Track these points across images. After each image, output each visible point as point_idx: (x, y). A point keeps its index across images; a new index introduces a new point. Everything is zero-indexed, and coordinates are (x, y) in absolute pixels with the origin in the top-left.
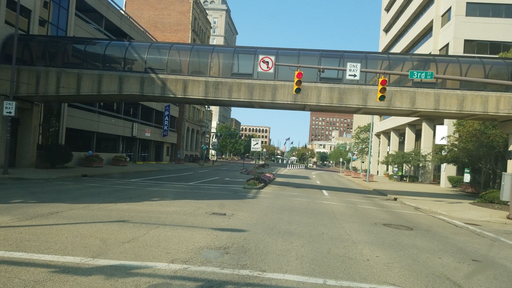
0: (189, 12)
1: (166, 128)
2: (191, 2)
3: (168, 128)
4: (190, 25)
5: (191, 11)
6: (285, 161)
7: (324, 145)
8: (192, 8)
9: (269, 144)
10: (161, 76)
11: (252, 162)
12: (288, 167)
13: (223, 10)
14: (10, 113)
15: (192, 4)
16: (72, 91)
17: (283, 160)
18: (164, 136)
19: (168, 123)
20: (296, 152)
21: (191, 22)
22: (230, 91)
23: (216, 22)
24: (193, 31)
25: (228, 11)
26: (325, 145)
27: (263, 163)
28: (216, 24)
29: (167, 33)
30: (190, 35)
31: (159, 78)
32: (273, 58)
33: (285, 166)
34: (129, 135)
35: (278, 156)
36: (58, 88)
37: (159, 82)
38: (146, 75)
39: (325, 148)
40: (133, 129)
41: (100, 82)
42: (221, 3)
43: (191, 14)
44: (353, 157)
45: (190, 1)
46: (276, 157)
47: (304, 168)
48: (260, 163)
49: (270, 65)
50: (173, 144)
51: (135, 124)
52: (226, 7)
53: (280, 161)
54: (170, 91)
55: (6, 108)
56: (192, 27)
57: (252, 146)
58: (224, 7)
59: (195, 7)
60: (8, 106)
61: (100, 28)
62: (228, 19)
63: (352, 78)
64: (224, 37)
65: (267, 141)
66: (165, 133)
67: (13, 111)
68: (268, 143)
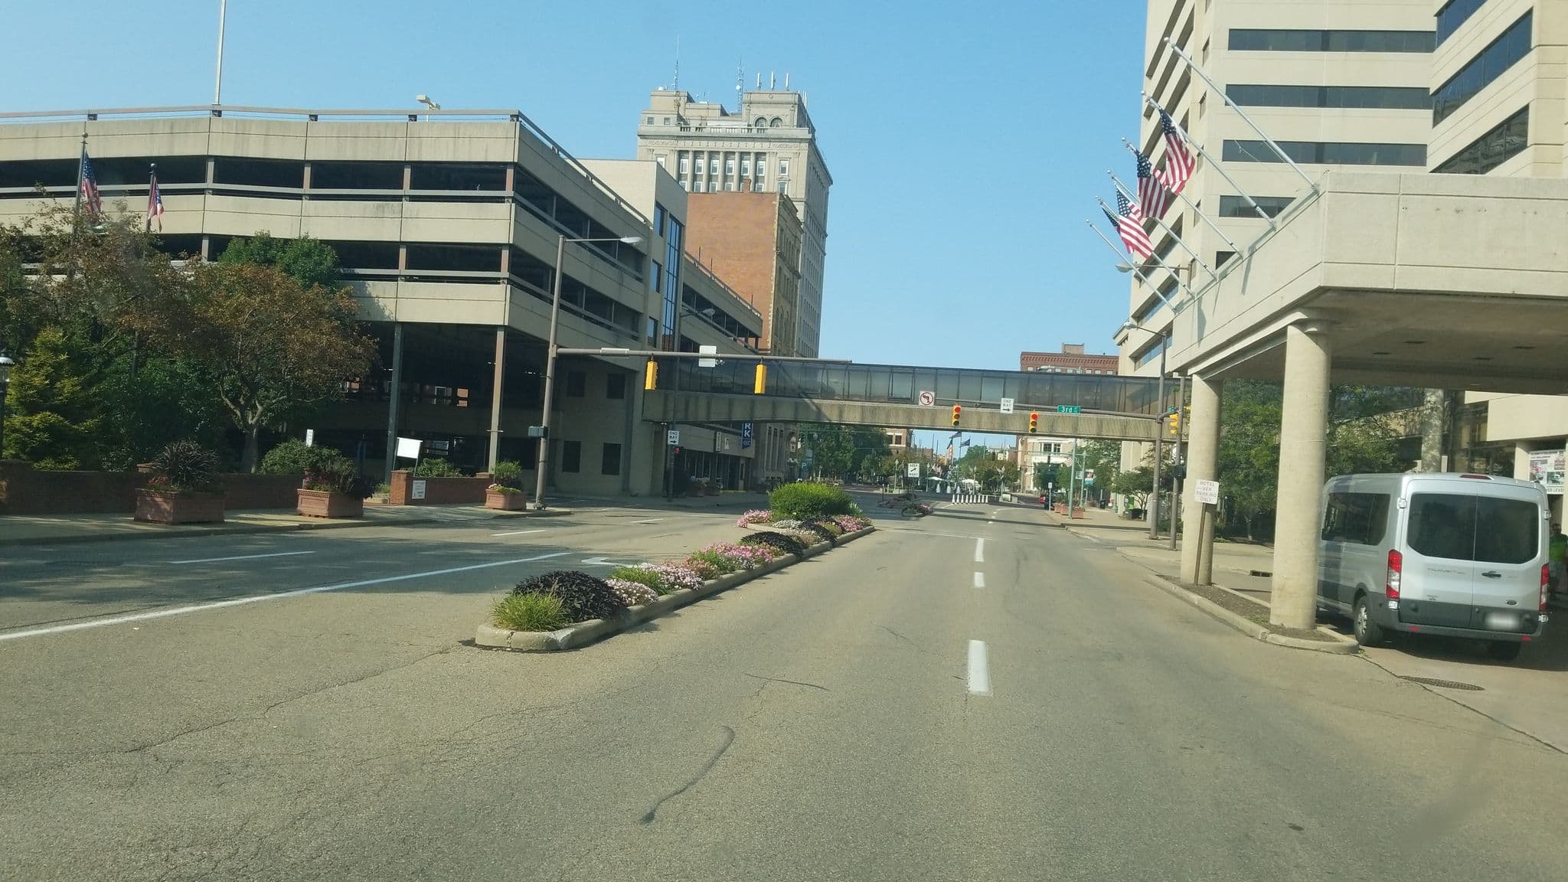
0: (773, 222)
1: (747, 433)
2: (775, 205)
3: (750, 433)
4: (775, 245)
5: (776, 221)
6: (949, 487)
7: (1055, 445)
8: (777, 215)
9: (908, 444)
10: (816, 401)
11: (875, 492)
12: (953, 501)
13: (801, 140)
14: (675, 442)
15: (777, 208)
16: (723, 418)
17: (944, 486)
18: (744, 447)
19: (751, 426)
20: (975, 468)
21: (775, 241)
22: (888, 416)
23: (785, 168)
24: (780, 255)
25: (812, 142)
26: (1059, 445)
27: (902, 492)
28: (787, 174)
29: (733, 260)
30: (775, 262)
31: (813, 403)
32: (933, 394)
33: (948, 498)
34: (711, 450)
35: (933, 476)
36: (709, 413)
37: (814, 408)
38: (799, 400)
39: (1059, 451)
40: (715, 440)
41: (752, 409)
42: (795, 124)
43: (776, 226)
44: (1086, 479)
45: (774, 203)
46: (929, 478)
47: (987, 501)
48: (894, 493)
49: (930, 400)
50: (749, 459)
51: (718, 433)
52: (809, 133)
53: (938, 490)
54: (825, 416)
55: (671, 437)
56: (777, 248)
57: (909, 472)
58: (804, 133)
59: (782, 210)
60: (672, 435)
61: (691, 308)
62: (813, 158)
63: (1006, 412)
64: (805, 202)
65: (901, 434)
66: (746, 443)
67: (677, 440)
68: (903, 441)
